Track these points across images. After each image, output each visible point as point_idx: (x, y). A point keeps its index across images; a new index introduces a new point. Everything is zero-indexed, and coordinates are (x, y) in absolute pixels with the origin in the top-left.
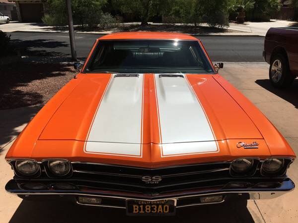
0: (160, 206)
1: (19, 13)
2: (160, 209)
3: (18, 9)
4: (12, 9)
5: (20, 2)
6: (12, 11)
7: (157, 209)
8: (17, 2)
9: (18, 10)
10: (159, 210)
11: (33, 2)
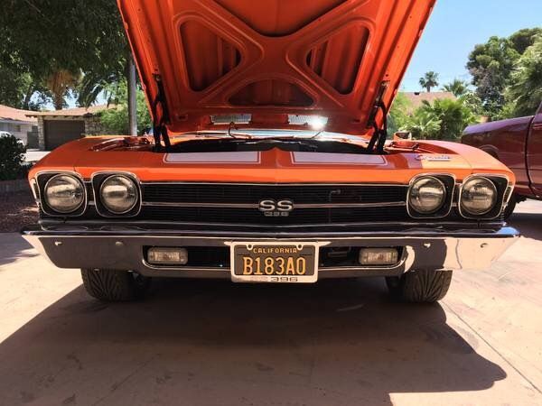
0: (290, 260)
1: (41, 136)
2: (290, 267)
3: (41, 129)
4: (30, 130)
5: (46, 119)
6: (29, 134)
7: (285, 266)
8: (41, 118)
9: (42, 131)
10: (288, 269)
11: (67, 119)
